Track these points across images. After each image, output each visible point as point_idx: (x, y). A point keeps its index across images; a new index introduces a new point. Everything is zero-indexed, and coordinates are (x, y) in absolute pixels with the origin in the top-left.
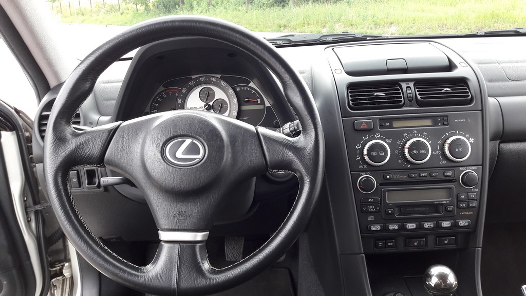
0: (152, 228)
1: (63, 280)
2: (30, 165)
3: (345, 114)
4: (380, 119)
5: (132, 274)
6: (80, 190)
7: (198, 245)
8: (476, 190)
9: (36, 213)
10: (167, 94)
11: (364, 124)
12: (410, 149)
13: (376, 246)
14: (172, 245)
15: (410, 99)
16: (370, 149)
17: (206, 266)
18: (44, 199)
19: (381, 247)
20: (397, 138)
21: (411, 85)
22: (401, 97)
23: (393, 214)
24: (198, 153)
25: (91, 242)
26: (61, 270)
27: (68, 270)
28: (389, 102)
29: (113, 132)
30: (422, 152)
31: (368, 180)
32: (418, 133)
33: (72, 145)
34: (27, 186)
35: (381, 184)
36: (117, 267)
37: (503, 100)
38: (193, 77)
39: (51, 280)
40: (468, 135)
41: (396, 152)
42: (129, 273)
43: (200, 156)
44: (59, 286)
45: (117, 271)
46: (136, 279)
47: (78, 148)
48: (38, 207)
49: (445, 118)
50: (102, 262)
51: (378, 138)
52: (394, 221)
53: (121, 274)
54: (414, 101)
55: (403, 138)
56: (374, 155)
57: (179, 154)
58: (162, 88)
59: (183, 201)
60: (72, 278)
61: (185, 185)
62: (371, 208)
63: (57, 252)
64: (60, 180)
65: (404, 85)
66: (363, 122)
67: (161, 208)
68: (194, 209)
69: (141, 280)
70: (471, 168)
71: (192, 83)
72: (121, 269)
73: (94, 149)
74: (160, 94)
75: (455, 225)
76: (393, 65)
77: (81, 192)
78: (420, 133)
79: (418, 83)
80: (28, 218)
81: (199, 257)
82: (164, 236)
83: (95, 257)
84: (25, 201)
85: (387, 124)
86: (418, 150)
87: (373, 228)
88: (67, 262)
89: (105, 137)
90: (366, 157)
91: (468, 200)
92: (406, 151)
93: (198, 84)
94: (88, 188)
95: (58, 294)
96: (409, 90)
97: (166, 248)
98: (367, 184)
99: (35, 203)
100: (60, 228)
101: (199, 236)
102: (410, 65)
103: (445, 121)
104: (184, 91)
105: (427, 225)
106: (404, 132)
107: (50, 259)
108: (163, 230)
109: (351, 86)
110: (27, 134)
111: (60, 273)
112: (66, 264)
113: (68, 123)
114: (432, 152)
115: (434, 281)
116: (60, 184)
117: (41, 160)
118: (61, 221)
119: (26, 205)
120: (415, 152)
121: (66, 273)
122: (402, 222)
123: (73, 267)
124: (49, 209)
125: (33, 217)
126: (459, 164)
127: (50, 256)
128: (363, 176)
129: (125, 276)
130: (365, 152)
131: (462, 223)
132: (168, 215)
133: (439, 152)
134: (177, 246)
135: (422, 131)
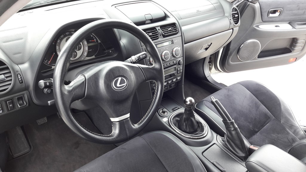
8: (182, 66)
22: (158, 35)
28: (155, 37)
30: (168, 56)
32: (165, 48)
40: (179, 46)
43: (126, 84)
49: (172, 41)
54: (162, 35)
55: (161, 51)
57: (118, 85)
70: (180, 58)
71: (62, 36)
91: (180, 70)
93: (65, 36)
96: (159, 31)
104: (58, 41)
105: (169, 82)
120: (166, 56)
126: (177, 58)
131: (178, 78)
133: (172, 55)
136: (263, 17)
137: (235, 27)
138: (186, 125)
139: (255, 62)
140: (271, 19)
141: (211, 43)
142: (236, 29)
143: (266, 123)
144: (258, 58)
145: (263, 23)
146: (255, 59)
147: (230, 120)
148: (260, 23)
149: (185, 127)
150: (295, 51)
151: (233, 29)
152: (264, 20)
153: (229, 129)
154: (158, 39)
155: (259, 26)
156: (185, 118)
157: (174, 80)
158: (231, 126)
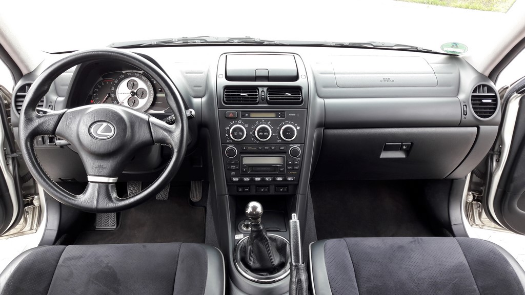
0: (84, 174)
1: (34, 208)
2: (8, 125)
3: (220, 107)
4: (242, 111)
5: (71, 199)
6: (44, 146)
7: (110, 185)
8: (299, 159)
9: (13, 159)
10: (105, 83)
11: (231, 114)
12: (259, 132)
13: (238, 191)
14: (94, 184)
15: (263, 99)
16: (234, 130)
17: (114, 195)
18: (18, 149)
19: (240, 192)
20: (252, 124)
21: (265, 89)
22: (257, 98)
23: (246, 171)
24: (111, 132)
25: (47, 180)
26: (32, 200)
27: (37, 201)
28: (251, 101)
29: (61, 116)
30: (266, 133)
31: (232, 150)
32: (265, 121)
33: (36, 123)
34: (6, 140)
35: (241, 153)
36: (63, 195)
37: (327, 101)
38: (124, 72)
39: (24, 208)
40: (296, 125)
41: (251, 133)
42: (69, 198)
43: (111, 134)
44: (31, 212)
45: (62, 197)
46: (73, 202)
47: (39, 125)
48: (14, 155)
49: (283, 113)
50: (53, 191)
51: (240, 124)
52: (247, 175)
53: (64, 198)
54: (265, 100)
55: (256, 124)
56: (236, 134)
57: (99, 132)
58: (101, 79)
59: (101, 159)
60: (40, 207)
61: (102, 150)
62: (233, 167)
63: (29, 188)
64: (29, 144)
65: (260, 89)
66: (231, 112)
67: (89, 163)
68: (109, 165)
69: (76, 203)
70: (296, 145)
71: (122, 76)
72: (64, 196)
73: (50, 126)
74: (100, 83)
75: (285, 180)
76: (259, 73)
77: (45, 147)
78: (266, 122)
79: (270, 88)
80: (7, 163)
81: (110, 191)
82: (90, 178)
83: (50, 188)
84: (4, 150)
85: (247, 115)
86: (263, 132)
87: (234, 179)
88: (36, 195)
89: (56, 118)
90: (231, 135)
91: (293, 165)
92: (256, 133)
93: (126, 76)
94: (49, 145)
95: (29, 218)
96: (263, 93)
97: (91, 185)
98: (231, 152)
99: (12, 152)
100: (29, 172)
101: (111, 180)
102: (271, 74)
103: (283, 115)
104: (116, 82)
105: (267, 179)
106: (257, 120)
107: (23, 192)
108: (90, 175)
109: (227, 88)
110: (6, 102)
111: (32, 203)
112: (36, 197)
113: (34, 109)
114: (272, 134)
115: (249, 210)
116: (29, 146)
117: (17, 125)
118: (30, 167)
119: (5, 153)
120: (261, 133)
121: (36, 203)
122: (252, 176)
123: (40, 199)
124: (21, 157)
125: (10, 162)
126: (289, 143)
127: (24, 190)
128: (230, 147)
129: (67, 199)
130: (231, 132)
131: (289, 179)
132: (93, 167)
133: (277, 134)
134: (97, 184)
135: (268, 120)
137: (481, 123)
151: (477, 127)
154: (255, 104)
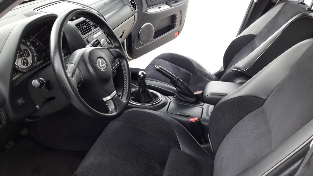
43: (105, 63)
136: (148, 2)
137: (135, 12)
138: (144, 97)
139: (153, 42)
140: (153, 3)
141: (124, 30)
142: (136, 14)
143: (190, 79)
144: (154, 39)
145: (148, 8)
146: (152, 40)
147: (176, 78)
148: (147, 8)
149: (144, 99)
150: (176, 26)
151: (134, 15)
152: (149, 5)
153: (178, 85)
154: (91, 30)
155: (148, 11)
156: (141, 91)
157: (116, 65)
158: (178, 82)
